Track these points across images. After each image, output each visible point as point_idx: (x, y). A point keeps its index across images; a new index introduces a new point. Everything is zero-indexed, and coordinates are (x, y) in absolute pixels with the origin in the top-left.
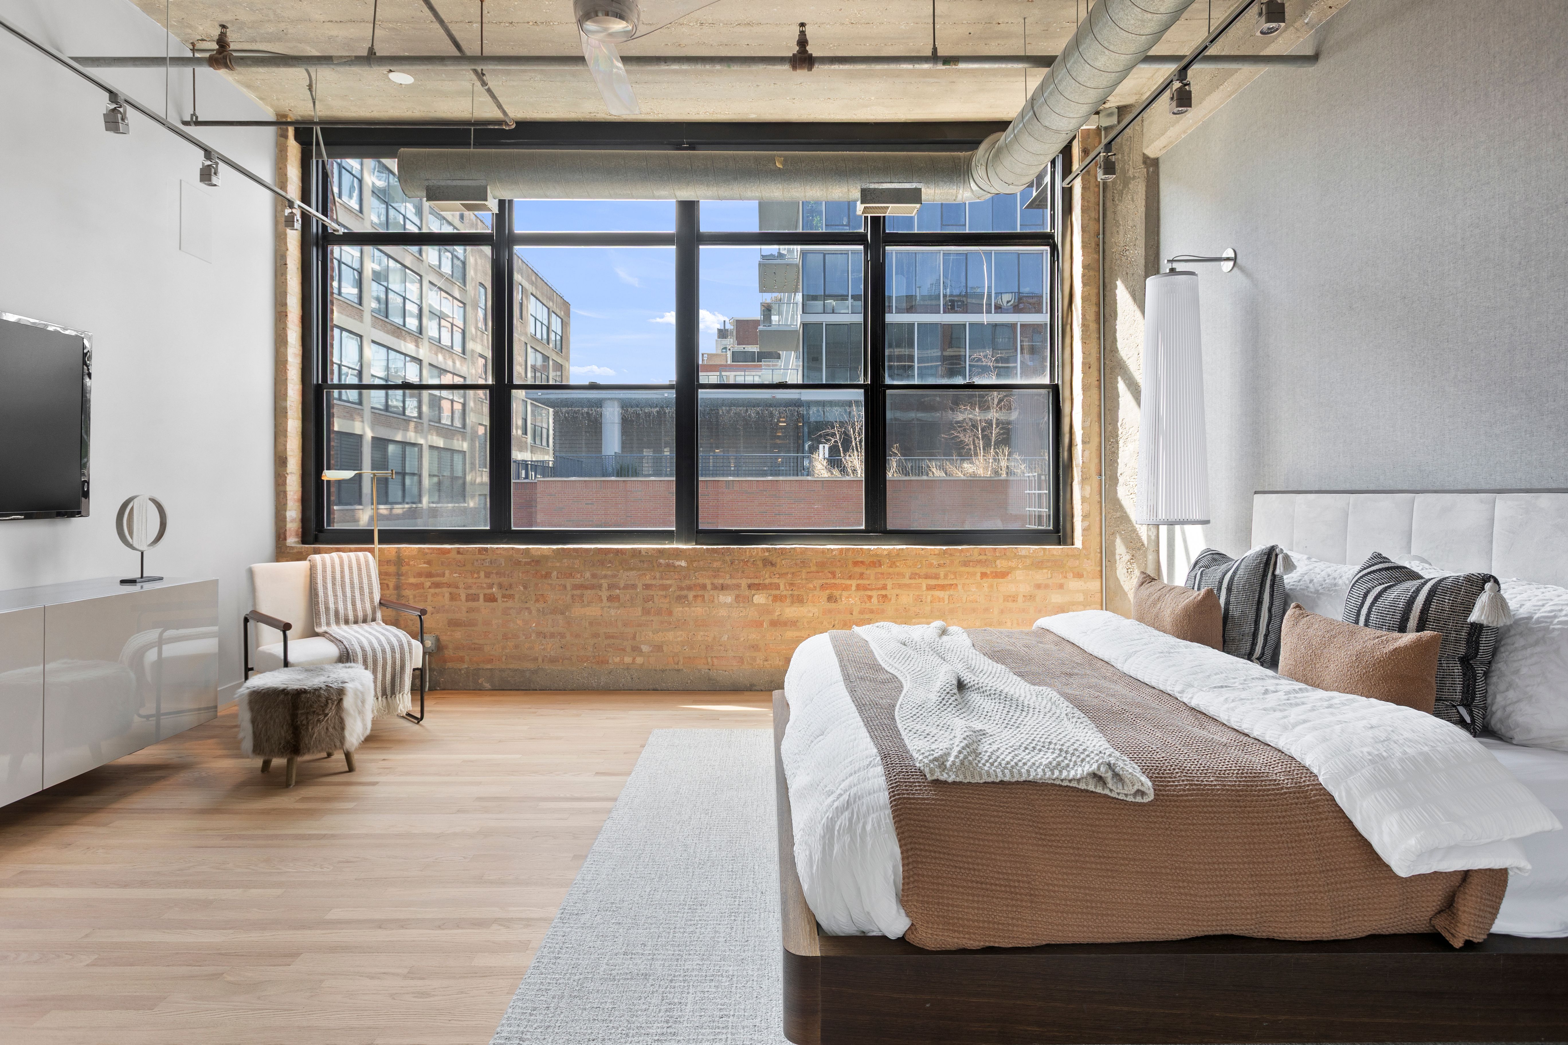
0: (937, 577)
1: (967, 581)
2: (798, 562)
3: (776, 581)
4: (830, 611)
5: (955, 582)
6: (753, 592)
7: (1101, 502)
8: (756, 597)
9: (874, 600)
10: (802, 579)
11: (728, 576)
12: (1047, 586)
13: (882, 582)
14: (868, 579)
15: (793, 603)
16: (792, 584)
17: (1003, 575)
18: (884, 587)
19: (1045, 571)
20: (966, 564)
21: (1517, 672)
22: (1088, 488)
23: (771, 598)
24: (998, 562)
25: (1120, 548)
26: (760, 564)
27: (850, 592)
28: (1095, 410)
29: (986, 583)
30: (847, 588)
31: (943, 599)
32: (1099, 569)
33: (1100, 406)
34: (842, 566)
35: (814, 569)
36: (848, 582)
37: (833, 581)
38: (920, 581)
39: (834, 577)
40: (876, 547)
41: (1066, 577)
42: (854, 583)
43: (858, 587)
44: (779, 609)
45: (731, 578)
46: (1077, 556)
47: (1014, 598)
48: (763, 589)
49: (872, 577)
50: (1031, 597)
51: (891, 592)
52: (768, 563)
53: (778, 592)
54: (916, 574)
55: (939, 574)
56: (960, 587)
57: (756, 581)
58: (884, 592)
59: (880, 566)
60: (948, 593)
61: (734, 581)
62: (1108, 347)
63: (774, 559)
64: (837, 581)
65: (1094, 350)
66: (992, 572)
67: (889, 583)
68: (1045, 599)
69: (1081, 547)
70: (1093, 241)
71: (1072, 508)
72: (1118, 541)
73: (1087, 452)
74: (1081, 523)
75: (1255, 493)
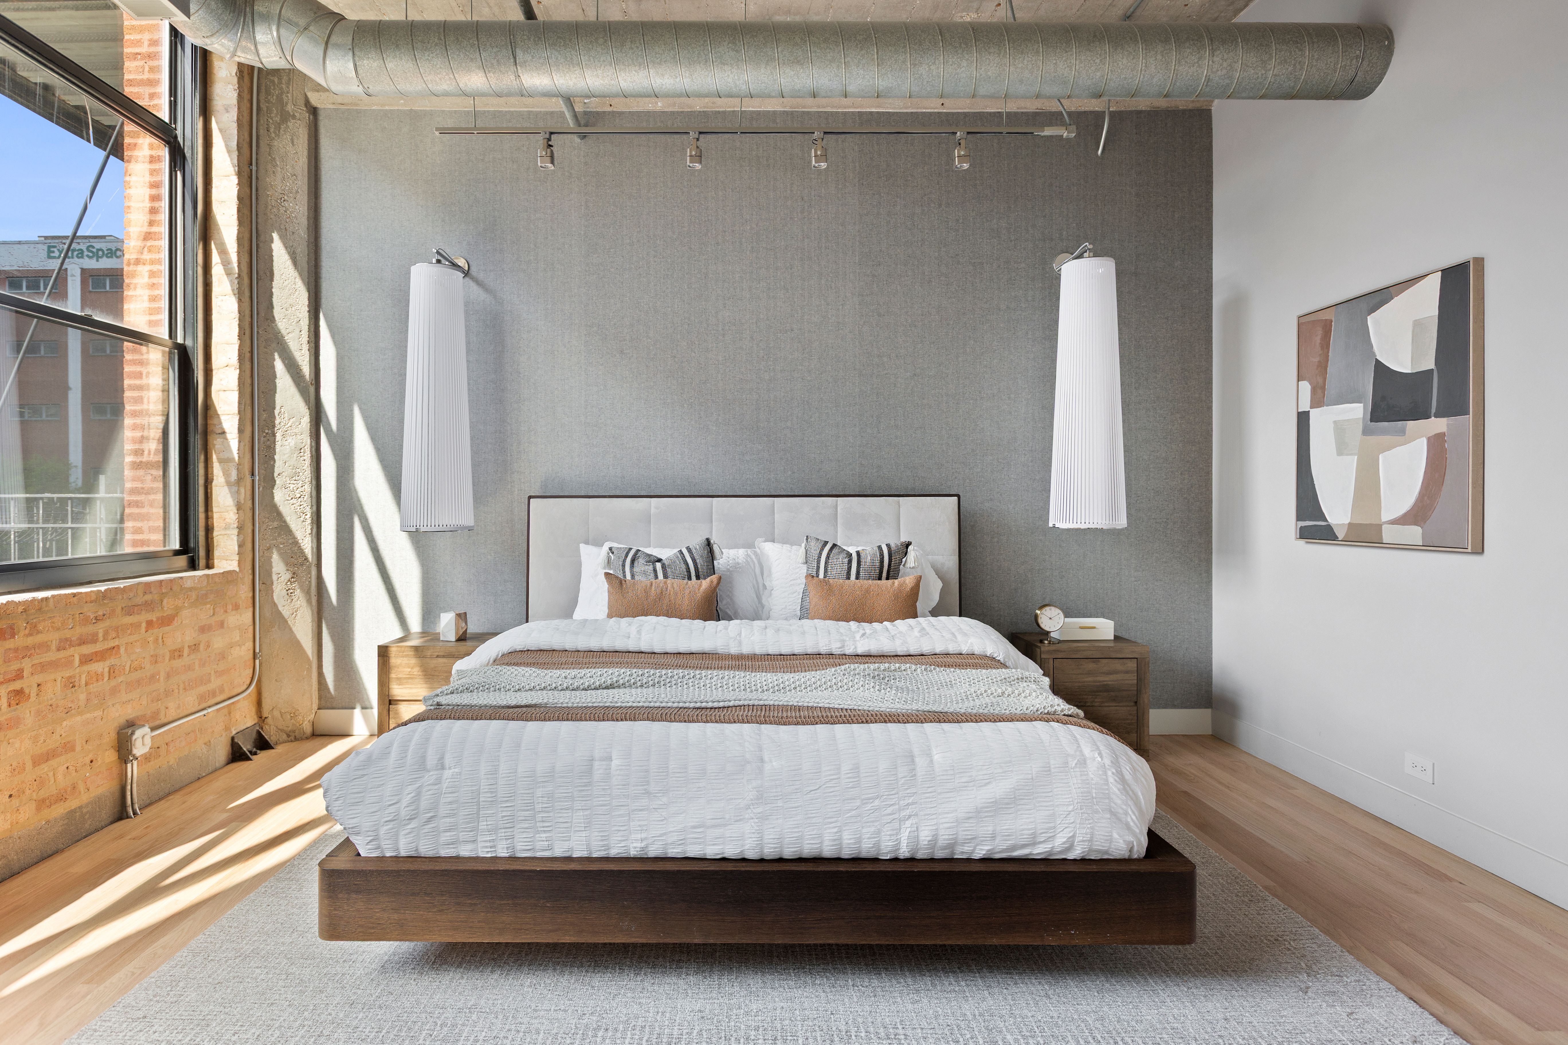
0: (94, 640)
1: (132, 638)
5: (116, 642)
7: (254, 508)
12: (210, 628)
13: (15, 666)
17: (167, 621)
18: (19, 675)
19: (209, 606)
20: (129, 611)
22: (242, 490)
24: (165, 601)
25: (278, 566)
28: (248, 390)
29: (151, 636)
31: (102, 675)
32: (251, 595)
33: (252, 385)
38: (69, 652)
46: (223, 580)
47: (177, 653)
50: (195, 647)
51: (28, 683)
54: (66, 640)
55: (97, 634)
56: (122, 650)
58: (17, 685)
59: (13, 636)
60: (108, 663)
62: (262, 313)
65: (247, 312)
66: (158, 619)
67: (27, 665)
68: (208, 646)
69: (237, 569)
70: (246, 169)
71: (208, 517)
72: (275, 557)
73: (242, 444)
74: (235, 538)
75: (530, 497)
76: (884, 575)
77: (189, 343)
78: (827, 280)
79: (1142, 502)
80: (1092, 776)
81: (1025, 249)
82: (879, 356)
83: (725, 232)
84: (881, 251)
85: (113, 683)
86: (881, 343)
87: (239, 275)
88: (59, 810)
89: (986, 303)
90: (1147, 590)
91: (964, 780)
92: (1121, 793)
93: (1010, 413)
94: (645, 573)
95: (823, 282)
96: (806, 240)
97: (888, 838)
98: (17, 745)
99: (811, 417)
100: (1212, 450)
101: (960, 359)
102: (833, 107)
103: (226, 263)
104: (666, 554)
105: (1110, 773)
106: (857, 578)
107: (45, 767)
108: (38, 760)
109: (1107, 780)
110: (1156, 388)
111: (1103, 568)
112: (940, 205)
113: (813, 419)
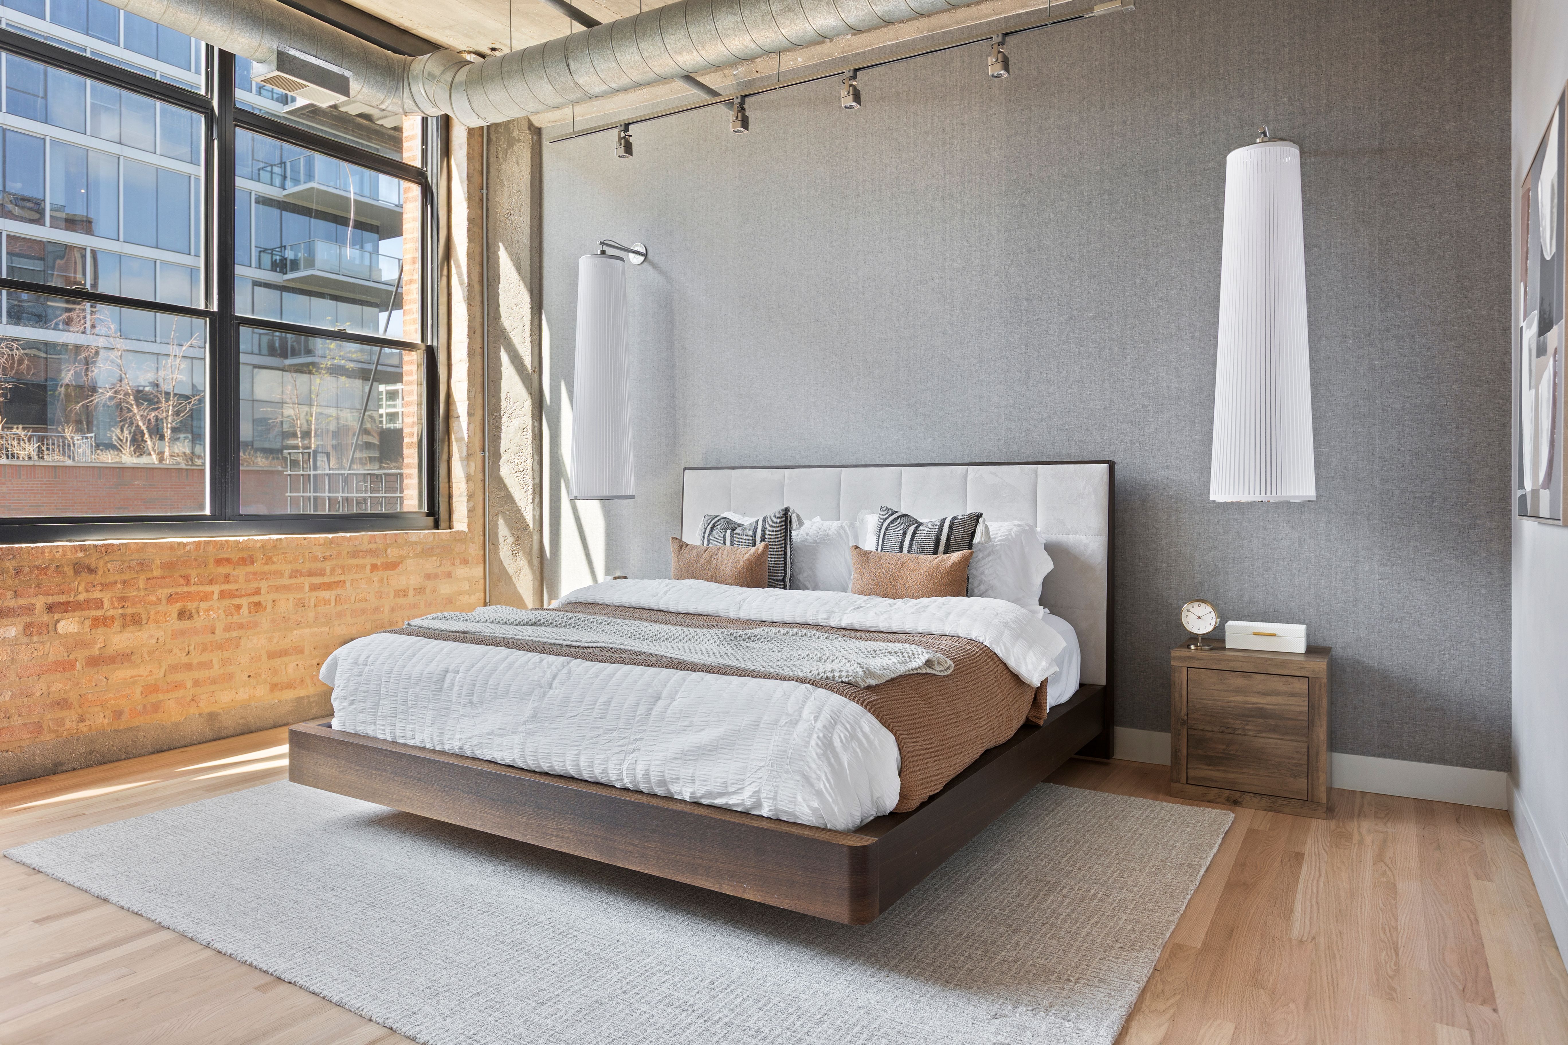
0: (322, 573)
1: (356, 576)
2: (134, 563)
3: (97, 595)
4: (183, 633)
5: (342, 578)
6: (57, 616)
7: (484, 481)
8: (62, 623)
9: (245, 610)
10: (138, 589)
11: (10, 595)
12: (436, 576)
13: (254, 585)
14: (236, 582)
15: (124, 626)
16: (122, 599)
17: (392, 566)
18: (257, 592)
19: (435, 558)
20: (355, 554)
21: (983, 573)
22: (472, 465)
23: (88, 623)
24: (389, 550)
25: (503, 530)
26: (69, 571)
27: (210, 603)
28: (479, 380)
29: (376, 577)
30: (206, 597)
31: (329, 601)
32: (482, 553)
33: (483, 375)
34: (199, 566)
35: (157, 573)
36: (208, 588)
37: (186, 589)
38: (300, 580)
39: (188, 583)
40: (246, 538)
41: (453, 564)
42: (216, 589)
43: (223, 595)
44: (102, 638)
45: (16, 595)
46: (461, 538)
47: (402, 593)
48: (74, 611)
49: (242, 580)
50: (420, 590)
51: (265, 598)
52: (82, 568)
53: (100, 613)
54: (297, 571)
55: (325, 570)
56: (348, 584)
57: (63, 599)
58: (256, 599)
59: (252, 563)
60: (334, 592)
61: (22, 602)
62: (492, 314)
63: (93, 561)
64: (193, 589)
65: (478, 315)
66: (382, 564)
67: (264, 585)
68: (435, 591)
69: (466, 530)
70: (477, 194)
71: (450, 487)
72: (501, 522)
73: (472, 426)
74: (465, 504)
75: (685, 469)
76: (941, 548)
77: (435, 344)
78: (971, 218)
79: (1391, 469)
80: (795, 736)
81: (1214, 143)
82: (1028, 299)
83: (865, 181)
84: (1031, 175)
85: (339, 608)
86: (1031, 284)
87: (469, 285)
88: (289, 695)
89: (1161, 219)
90: (1399, 592)
91: (686, 724)
92: (819, 758)
93: (1194, 356)
94: (717, 539)
95: (966, 221)
96: (947, 176)
97: (613, 766)
98: (255, 641)
99: (953, 376)
100: (1510, 391)
101: (1128, 294)
102: (973, 20)
103: (460, 275)
104: (747, 521)
105: (815, 736)
106: (909, 551)
107: (278, 662)
108: (271, 655)
109: (808, 743)
110: (1414, 307)
111: (1329, 560)
112: (1103, 107)
113: (954, 378)
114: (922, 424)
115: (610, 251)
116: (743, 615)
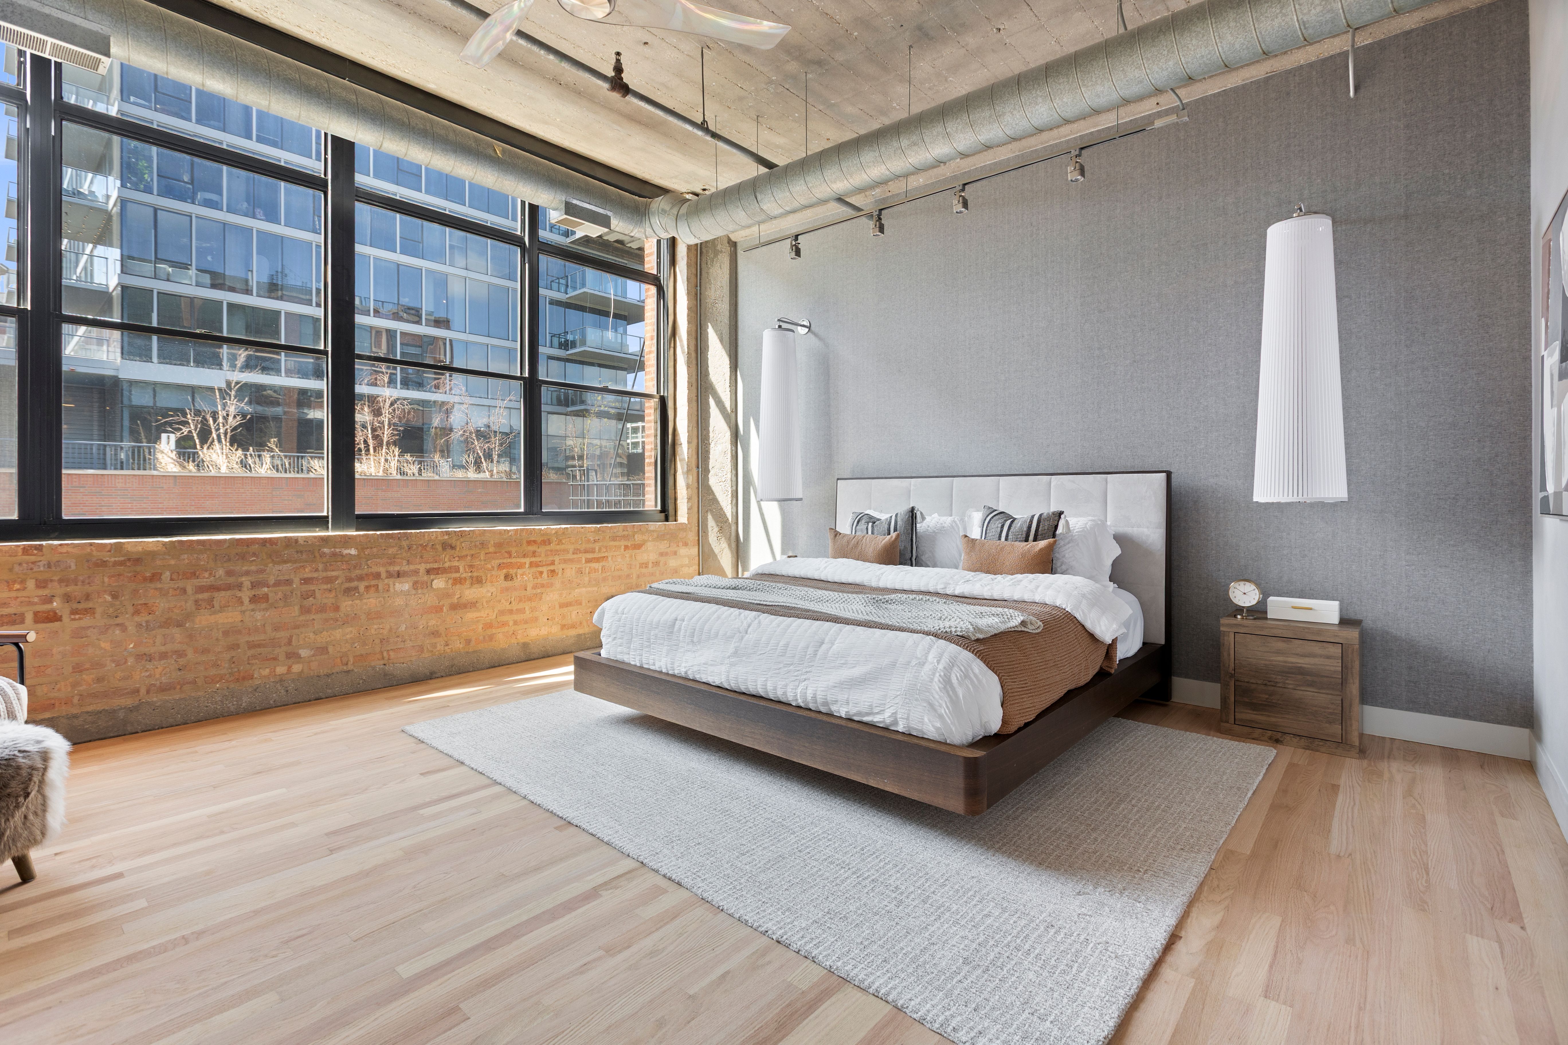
0: (593, 551)
1: (615, 553)
2: (478, 543)
3: (456, 564)
4: (507, 589)
5: (606, 554)
6: (432, 577)
7: (698, 488)
8: (435, 581)
9: (545, 575)
10: (480, 560)
11: (405, 562)
12: (667, 554)
13: (551, 558)
14: (540, 556)
15: (472, 584)
16: (471, 566)
17: (638, 547)
18: (553, 563)
19: (666, 542)
20: (614, 539)
21: (1064, 556)
22: (691, 477)
23: (450, 582)
24: (636, 536)
25: (711, 523)
26: (439, 548)
27: (524, 570)
28: (695, 419)
29: (627, 554)
30: (521, 566)
31: (598, 570)
32: (697, 538)
33: (698, 415)
34: (517, 545)
35: (491, 549)
36: (523, 560)
37: (509, 560)
38: (580, 555)
39: (510, 556)
40: (546, 527)
41: (678, 546)
42: (527, 561)
43: (532, 565)
44: (459, 592)
45: (409, 563)
46: (683, 528)
47: (645, 565)
48: (442, 573)
49: (543, 555)
50: (656, 564)
51: (558, 567)
52: (447, 546)
53: (457, 575)
54: (578, 549)
55: (595, 548)
56: (610, 559)
57: (436, 566)
58: (552, 568)
59: (550, 544)
60: (601, 564)
61: (412, 567)
62: (703, 373)
63: (453, 542)
64: (513, 560)
65: (694, 373)
66: (632, 545)
67: (557, 559)
68: (666, 564)
69: (687, 522)
70: (694, 290)
71: (675, 493)
72: (710, 517)
73: (690, 450)
74: (686, 504)
75: (838, 479)
76: (1031, 537)
77: (666, 394)
78: (1053, 289)
80: (923, 674)
81: (1256, 220)
82: (1099, 349)
83: (970, 266)
84: (1101, 254)
85: (604, 575)
86: (1101, 337)
87: (688, 353)
88: (573, 632)
89: (1210, 282)
90: (1425, 576)
91: (842, 662)
92: (941, 691)
93: (1239, 388)
94: (862, 530)
95: (1049, 291)
96: (1034, 259)
97: (790, 690)
98: (551, 596)
99: (1039, 408)
100: (1531, 410)
101: (1182, 341)
102: (1054, 140)
103: (682, 347)
104: (883, 517)
105: (937, 675)
106: (1006, 539)
107: (566, 610)
108: (562, 606)
109: (932, 679)
110: (1438, 343)
111: (1360, 549)
112: (1160, 198)
113: (1040, 410)
114: (1015, 445)
115: (784, 326)
116: (881, 585)
